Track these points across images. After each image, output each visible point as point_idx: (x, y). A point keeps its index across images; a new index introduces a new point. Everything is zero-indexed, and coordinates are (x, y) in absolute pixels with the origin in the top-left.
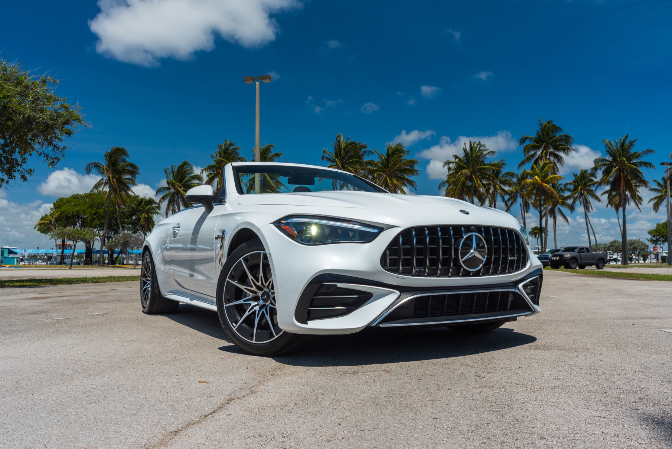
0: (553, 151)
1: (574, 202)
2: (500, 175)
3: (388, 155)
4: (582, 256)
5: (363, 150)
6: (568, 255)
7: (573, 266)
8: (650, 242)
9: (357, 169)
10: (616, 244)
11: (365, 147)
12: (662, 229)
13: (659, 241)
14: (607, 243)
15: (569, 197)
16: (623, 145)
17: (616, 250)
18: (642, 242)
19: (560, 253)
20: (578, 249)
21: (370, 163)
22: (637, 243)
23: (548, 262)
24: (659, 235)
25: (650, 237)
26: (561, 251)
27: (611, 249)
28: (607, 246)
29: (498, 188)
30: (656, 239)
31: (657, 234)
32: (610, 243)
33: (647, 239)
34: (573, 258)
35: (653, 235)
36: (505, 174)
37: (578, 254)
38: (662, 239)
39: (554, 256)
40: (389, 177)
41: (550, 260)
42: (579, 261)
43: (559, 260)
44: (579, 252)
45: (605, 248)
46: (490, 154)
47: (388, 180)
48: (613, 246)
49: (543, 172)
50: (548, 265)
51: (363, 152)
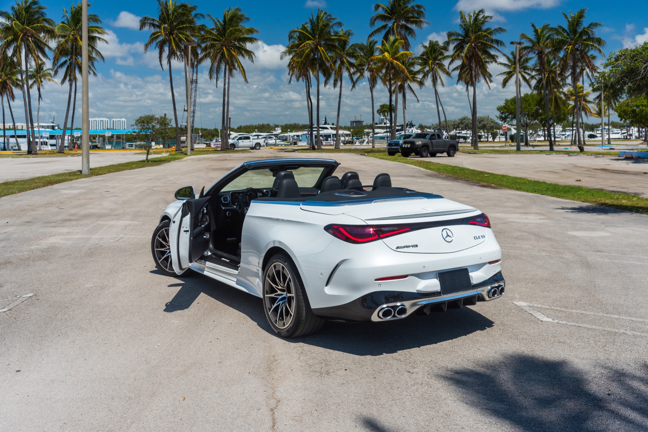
0: (405, 23)
1: (424, 77)
2: (348, 47)
3: (225, 21)
4: (433, 143)
5: (193, 13)
6: (419, 142)
7: (424, 154)
8: (499, 119)
9: (188, 37)
10: (465, 121)
11: (194, 8)
12: (511, 106)
13: (508, 118)
14: (457, 120)
15: (418, 72)
16: (476, 19)
17: (466, 128)
18: (491, 119)
19: (411, 139)
20: (430, 135)
21: (202, 28)
22: (486, 120)
23: (399, 149)
24: (508, 112)
25: (498, 113)
26: (412, 137)
27: (460, 126)
28: (456, 123)
29: (346, 62)
30: (505, 116)
31: (506, 111)
32: (459, 120)
33: (496, 116)
34: (425, 146)
35: (502, 112)
36: (353, 45)
37: (430, 141)
38: (511, 116)
39: (405, 143)
40: (226, 48)
41: (401, 147)
42: (431, 149)
43: (410, 147)
44: (430, 139)
45: (454, 125)
46: (338, 24)
47: (225, 50)
48: (462, 123)
49: (394, 47)
50: (399, 152)
51: (193, 16)
